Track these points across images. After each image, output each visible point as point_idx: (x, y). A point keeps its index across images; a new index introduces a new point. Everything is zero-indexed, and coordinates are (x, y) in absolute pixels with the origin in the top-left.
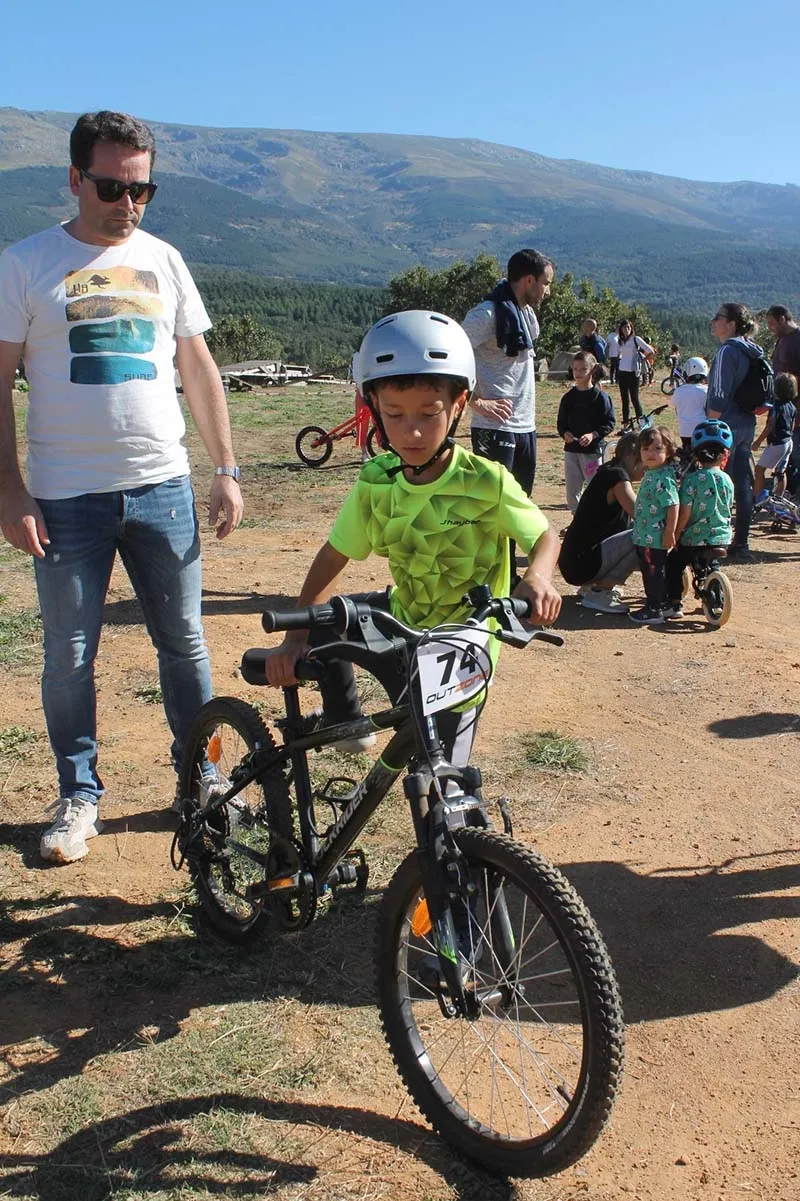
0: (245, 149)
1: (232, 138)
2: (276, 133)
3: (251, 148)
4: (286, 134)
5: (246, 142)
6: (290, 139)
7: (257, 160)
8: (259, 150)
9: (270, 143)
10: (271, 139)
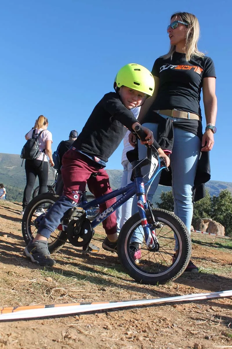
0: (215, 186)
1: (212, 183)
2: (224, 183)
3: (216, 186)
4: (226, 183)
5: (215, 184)
6: (228, 184)
7: (218, 189)
8: (218, 187)
9: (222, 185)
10: (222, 184)
